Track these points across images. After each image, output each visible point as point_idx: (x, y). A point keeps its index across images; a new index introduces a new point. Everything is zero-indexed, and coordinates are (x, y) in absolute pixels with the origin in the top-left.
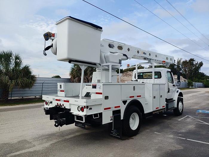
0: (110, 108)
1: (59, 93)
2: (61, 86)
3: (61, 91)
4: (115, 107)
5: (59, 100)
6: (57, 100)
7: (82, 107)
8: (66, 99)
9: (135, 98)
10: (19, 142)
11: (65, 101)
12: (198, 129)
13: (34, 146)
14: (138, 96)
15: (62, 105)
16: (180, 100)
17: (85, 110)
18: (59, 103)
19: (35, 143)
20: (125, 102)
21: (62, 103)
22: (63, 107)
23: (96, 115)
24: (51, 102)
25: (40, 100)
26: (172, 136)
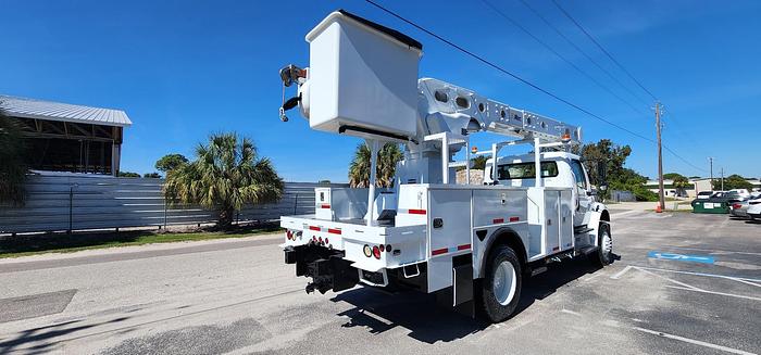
0: (446, 251)
1: (320, 212)
2: (322, 194)
3: (323, 207)
4: (460, 248)
5: (318, 229)
6: (312, 228)
7: (375, 248)
8: (334, 226)
9: (507, 223)
10: (237, 323)
11: (331, 231)
12: (680, 304)
13: (269, 336)
14: (512, 220)
15: (324, 240)
16: (604, 228)
17: (383, 254)
18: (318, 234)
19: (273, 328)
20: (481, 234)
21: (323, 235)
22: (327, 246)
23: (411, 269)
24: (300, 234)
25: (275, 227)
26: (614, 323)
